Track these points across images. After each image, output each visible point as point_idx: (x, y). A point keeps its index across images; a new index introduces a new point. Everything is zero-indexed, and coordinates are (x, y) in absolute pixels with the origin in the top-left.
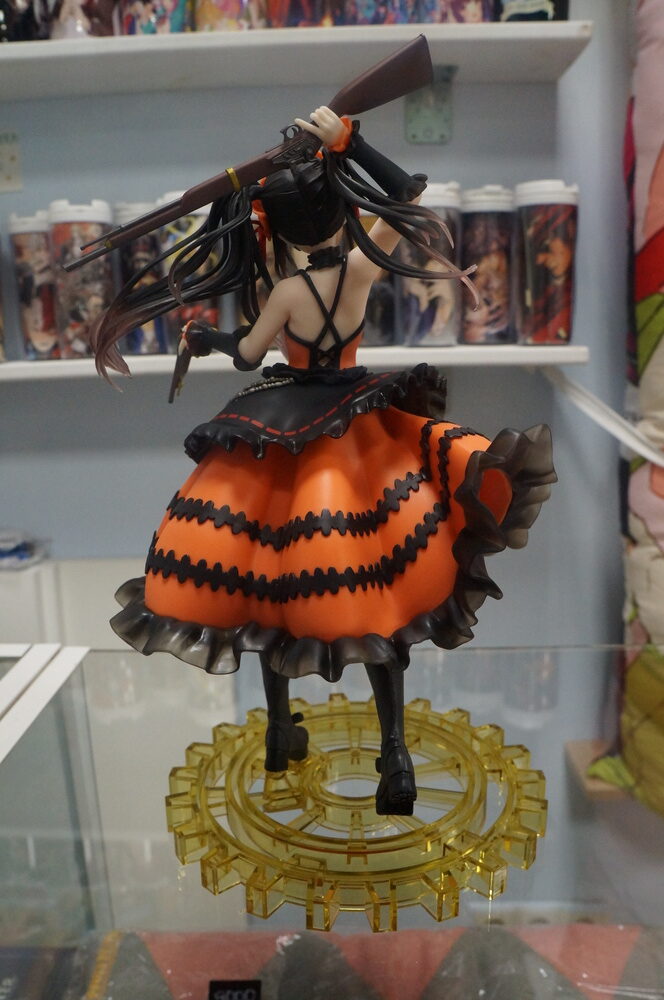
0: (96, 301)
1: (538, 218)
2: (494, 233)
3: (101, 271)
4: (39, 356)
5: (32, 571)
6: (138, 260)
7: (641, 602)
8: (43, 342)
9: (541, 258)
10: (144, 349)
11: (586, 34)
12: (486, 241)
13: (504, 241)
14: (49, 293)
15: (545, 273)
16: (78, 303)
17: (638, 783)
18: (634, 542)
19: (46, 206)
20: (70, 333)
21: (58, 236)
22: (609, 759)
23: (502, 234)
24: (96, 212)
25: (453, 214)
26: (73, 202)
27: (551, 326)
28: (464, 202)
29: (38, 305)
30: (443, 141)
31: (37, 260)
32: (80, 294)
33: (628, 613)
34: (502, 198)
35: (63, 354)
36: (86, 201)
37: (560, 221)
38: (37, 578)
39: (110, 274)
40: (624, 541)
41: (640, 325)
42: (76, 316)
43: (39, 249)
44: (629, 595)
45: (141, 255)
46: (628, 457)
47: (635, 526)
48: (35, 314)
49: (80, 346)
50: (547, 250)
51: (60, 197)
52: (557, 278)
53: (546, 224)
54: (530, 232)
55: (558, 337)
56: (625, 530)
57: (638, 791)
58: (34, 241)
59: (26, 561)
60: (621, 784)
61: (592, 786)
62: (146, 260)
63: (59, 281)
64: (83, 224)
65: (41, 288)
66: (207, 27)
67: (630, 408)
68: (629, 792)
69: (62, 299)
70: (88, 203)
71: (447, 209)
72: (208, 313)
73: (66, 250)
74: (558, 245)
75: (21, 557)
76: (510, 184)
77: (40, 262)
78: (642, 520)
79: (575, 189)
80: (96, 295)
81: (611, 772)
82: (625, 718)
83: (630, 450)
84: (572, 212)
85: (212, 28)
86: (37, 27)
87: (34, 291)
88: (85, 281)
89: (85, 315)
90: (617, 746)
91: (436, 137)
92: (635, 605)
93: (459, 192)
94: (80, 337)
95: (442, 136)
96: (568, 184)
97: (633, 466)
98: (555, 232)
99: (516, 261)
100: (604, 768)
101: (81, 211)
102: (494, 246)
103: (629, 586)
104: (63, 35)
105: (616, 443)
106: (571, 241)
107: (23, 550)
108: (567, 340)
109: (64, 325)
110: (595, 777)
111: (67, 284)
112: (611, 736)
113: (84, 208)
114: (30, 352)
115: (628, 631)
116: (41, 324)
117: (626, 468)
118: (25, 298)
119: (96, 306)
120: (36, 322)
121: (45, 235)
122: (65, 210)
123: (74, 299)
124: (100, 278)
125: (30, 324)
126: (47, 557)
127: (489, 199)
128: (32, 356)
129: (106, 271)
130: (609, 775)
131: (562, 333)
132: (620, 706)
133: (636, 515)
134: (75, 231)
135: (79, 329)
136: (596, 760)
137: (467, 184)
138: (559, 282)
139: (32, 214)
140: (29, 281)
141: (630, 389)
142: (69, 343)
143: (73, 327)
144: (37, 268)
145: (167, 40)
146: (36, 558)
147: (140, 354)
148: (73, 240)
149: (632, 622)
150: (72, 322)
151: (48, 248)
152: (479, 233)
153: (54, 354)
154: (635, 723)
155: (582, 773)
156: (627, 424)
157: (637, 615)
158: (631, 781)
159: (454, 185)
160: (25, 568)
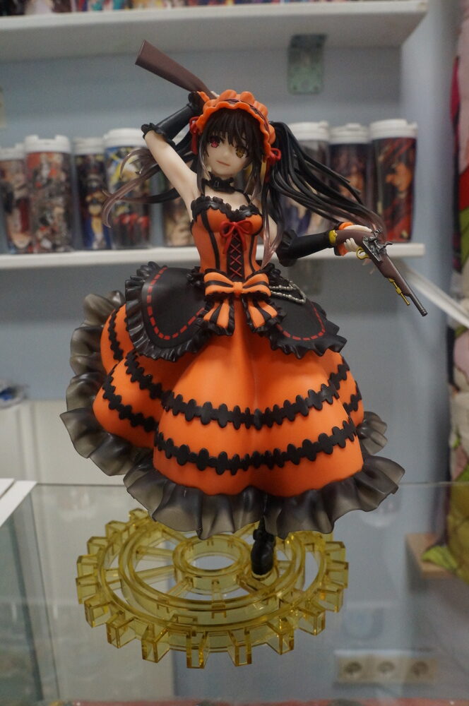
0: (59, 211)
1: (387, 148)
2: (354, 160)
3: (63, 189)
4: (18, 251)
5: (14, 408)
6: (91, 180)
7: (463, 433)
8: (21, 240)
9: (389, 178)
10: (95, 246)
11: (423, 9)
12: (348, 166)
13: (361, 166)
14: (24, 204)
15: (392, 190)
16: (45, 212)
17: (460, 566)
18: (458, 389)
19: (22, 141)
20: (40, 234)
21: (32, 162)
22: (438, 548)
23: (360, 161)
24: (59, 144)
25: (324, 146)
26: (42, 136)
27: (397, 229)
28: (332, 136)
29: (17, 213)
30: (316, 92)
31: (16, 180)
32: (48, 205)
33: (453, 441)
34: (360, 133)
35: (35, 250)
36: (51, 136)
37: (404, 149)
38: (18, 414)
39: (69, 191)
40: (451, 388)
41: (463, 228)
42: (44, 221)
43: (17, 172)
44: (454, 429)
45: (93, 176)
46: (454, 326)
47: (459, 378)
48: (15, 220)
49: (47, 244)
50: (393, 172)
51: (32, 133)
52: (401, 192)
53: (394, 152)
54: (381, 158)
55: (401, 237)
56: (451, 380)
57: (460, 572)
58: (14, 166)
59: (9, 402)
60: (447, 566)
61: (426, 568)
62: (96, 180)
63: (32, 196)
64: (49, 154)
65: (19, 201)
66: (140, 5)
67: (455, 289)
68: (453, 572)
69: (34, 210)
70: (53, 137)
71: (319, 142)
72: (141, 220)
73: (37, 172)
74: (401, 168)
75: (6, 399)
76: (366, 123)
77: (18, 182)
78: (464, 373)
79: (414, 126)
80: (58, 206)
81: (440, 557)
82: (450, 518)
83: (455, 321)
84: (412, 143)
85: (144, 6)
86: (15, 7)
87: (14, 203)
88: (51, 196)
89: (50, 221)
90: (444, 538)
91: (311, 88)
92: (459, 436)
93: (328, 129)
94: (47, 237)
95: (316, 88)
96: (409, 122)
97: (457, 333)
98: (400, 159)
99: (370, 181)
100: (435, 554)
101: (47, 144)
102: (354, 169)
103: (454, 421)
104: (33, 12)
105: (444, 315)
106: (411, 165)
107: (9, 393)
108: (409, 239)
109: (36, 228)
110: (428, 561)
111: (37, 198)
112: (440, 531)
113: (50, 141)
114: (12, 248)
115: (453, 455)
116: (19, 227)
117: (452, 334)
118: (8, 209)
119: (59, 214)
120: (16, 226)
121: (21, 161)
122: (36, 143)
123: (43, 209)
124: (62, 194)
125: (12, 228)
126: (25, 398)
127: (350, 134)
128: (13, 251)
129: (66, 188)
130: (438, 561)
131: (405, 234)
132: (447, 509)
133: (460, 370)
134: (43, 158)
135: (47, 231)
136: (428, 549)
137: (334, 124)
138: (403, 196)
139: (12, 146)
140: (10, 195)
141: (455, 275)
142: (39, 241)
143: (42, 230)
144: (16, 186)
145: (111, 15)
146: (17, 399)
147: (92, 250)
148: (41, 165)
149: (456, 448)
150: (41, 225)
151: (24, 173)
152: (343, 160)
153: (29, 250)
154: (458, 522)
155: (419, 558)
156: (453, 301)
157: (460, 443)
158: (454, 563)
159: (324, 123)
160: (9, 406)
